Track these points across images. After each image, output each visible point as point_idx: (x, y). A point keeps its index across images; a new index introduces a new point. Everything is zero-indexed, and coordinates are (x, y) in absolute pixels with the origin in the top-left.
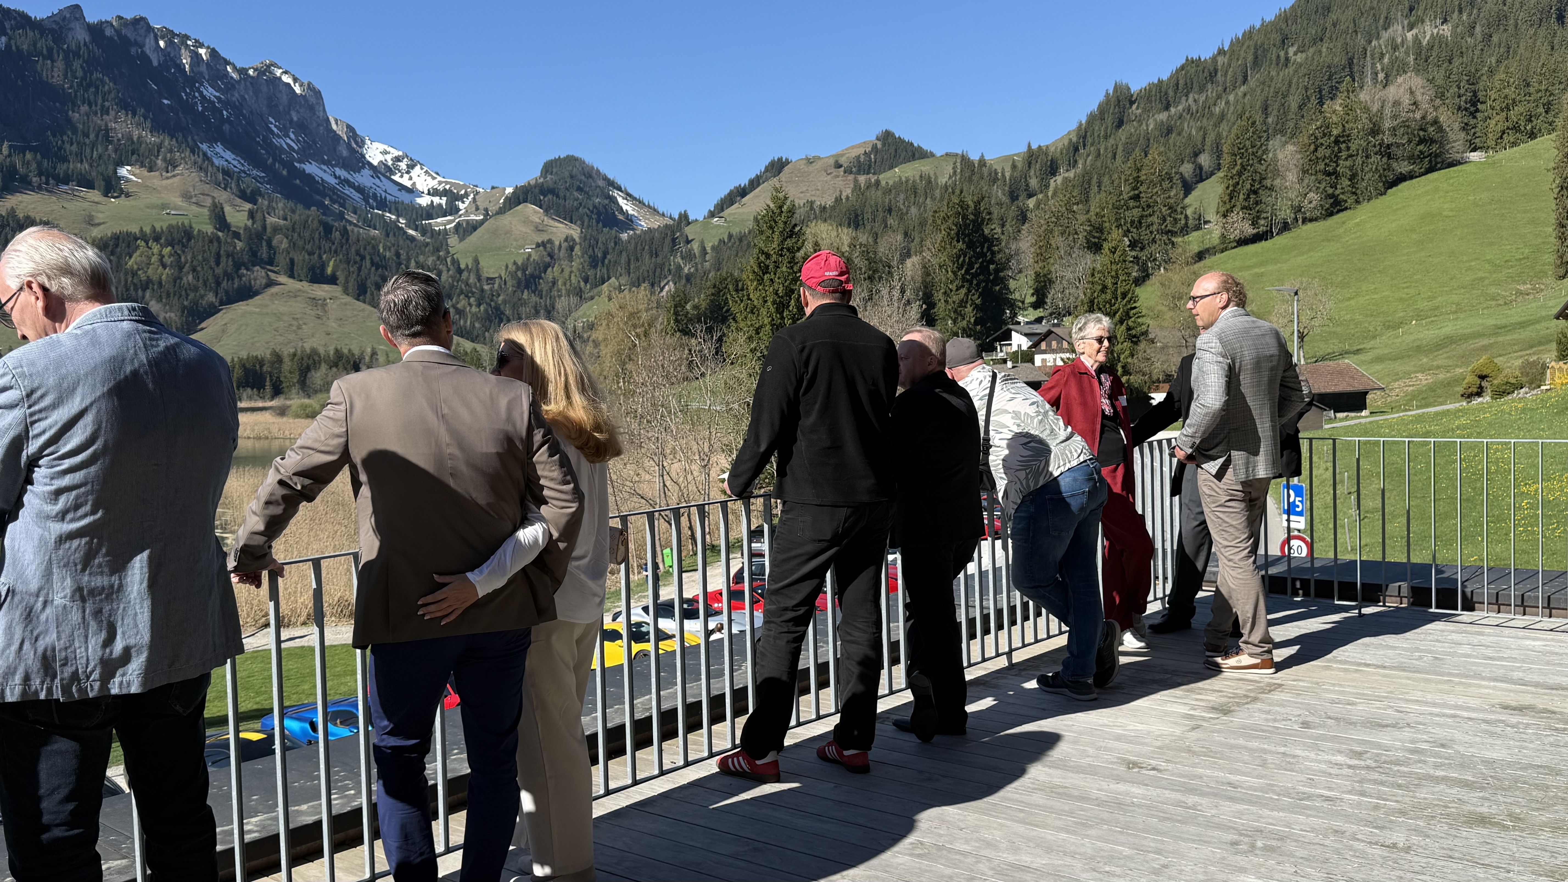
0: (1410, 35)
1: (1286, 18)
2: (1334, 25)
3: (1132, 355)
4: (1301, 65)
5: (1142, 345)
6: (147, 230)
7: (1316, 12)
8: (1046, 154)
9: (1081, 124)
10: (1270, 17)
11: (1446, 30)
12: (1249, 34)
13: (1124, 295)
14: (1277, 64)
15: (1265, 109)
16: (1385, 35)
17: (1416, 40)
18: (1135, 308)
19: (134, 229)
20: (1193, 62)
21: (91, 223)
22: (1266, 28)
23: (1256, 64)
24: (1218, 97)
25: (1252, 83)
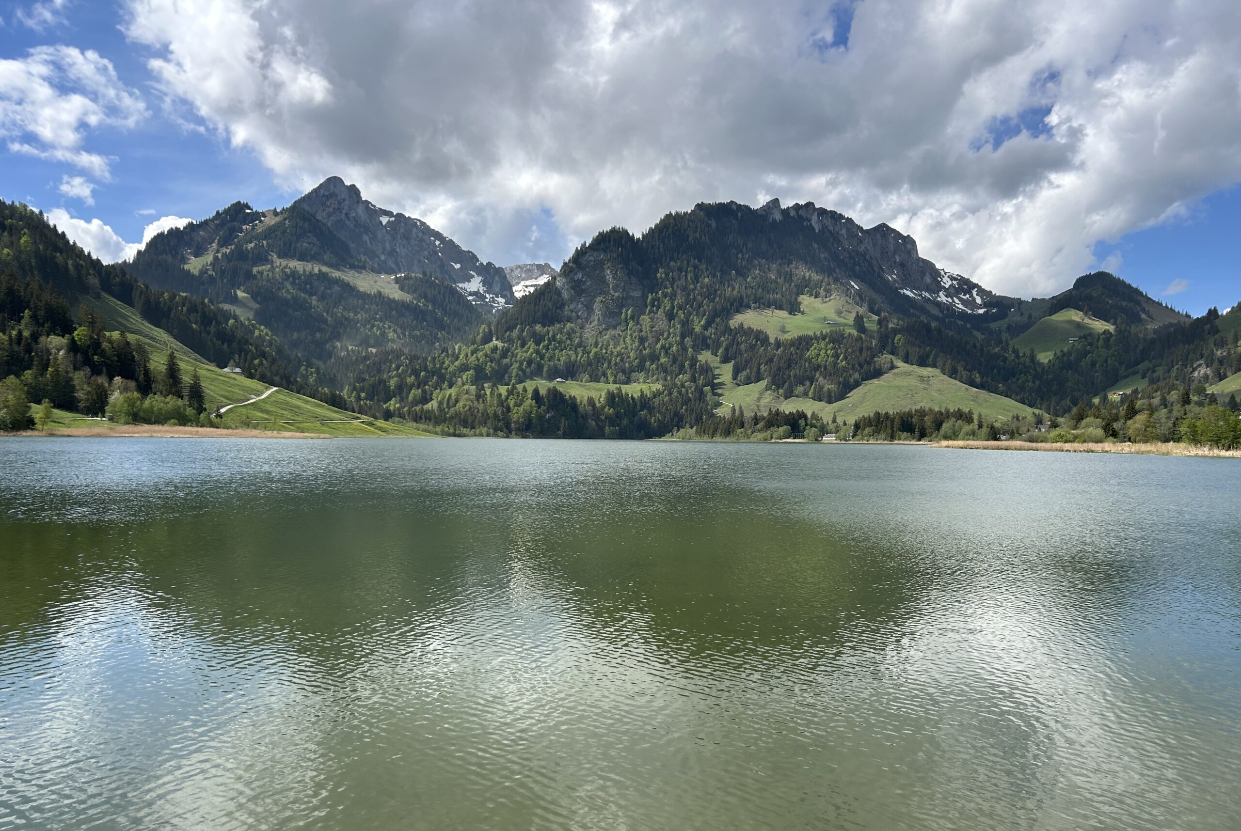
21: (783, 330)
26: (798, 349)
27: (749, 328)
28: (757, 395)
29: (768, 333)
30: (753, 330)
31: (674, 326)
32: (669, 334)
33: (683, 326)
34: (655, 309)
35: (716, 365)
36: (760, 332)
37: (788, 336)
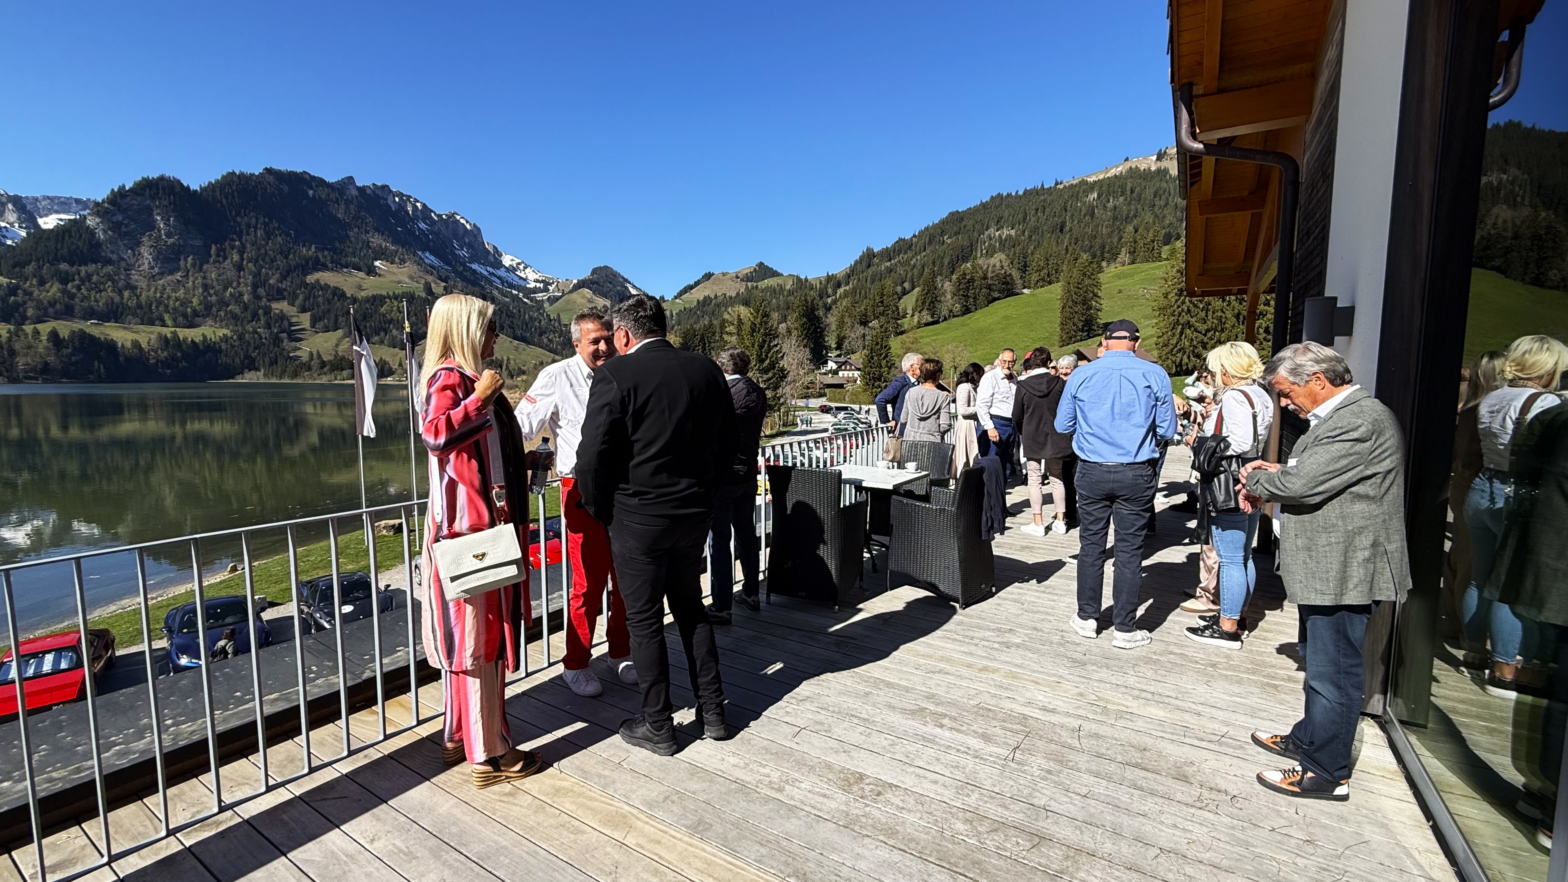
0: (997, 234)
1: (943, 222)
2: (965, 227)
4: (950, 244)
6: (391, 293)
8: (836, 277)
9: (852, 265)
10: (936, 222)
11: (1013, 232)
12: (927, 229)
13: (886, 347)
14: (940, 243)
15: (934, 263)
16: (987, 233)
17: (1000, 235)
18: (890, 352)
19: (384, 293)
20: (902, 239)
21: (360, 288)
22: (935, 226)
23: (930, 242)
24: (913, 257)
25: (928, 251)
26: (372, 304)
27: (326, 284)
28: (335, 342)
29: (345, 289)
30: (329, 287)
31: (244, 277)
32: (239, 284)
33: (254, 277)
34: (221, 259)
35: (292, 314)
36: (336, 288)
37: (363, 294)
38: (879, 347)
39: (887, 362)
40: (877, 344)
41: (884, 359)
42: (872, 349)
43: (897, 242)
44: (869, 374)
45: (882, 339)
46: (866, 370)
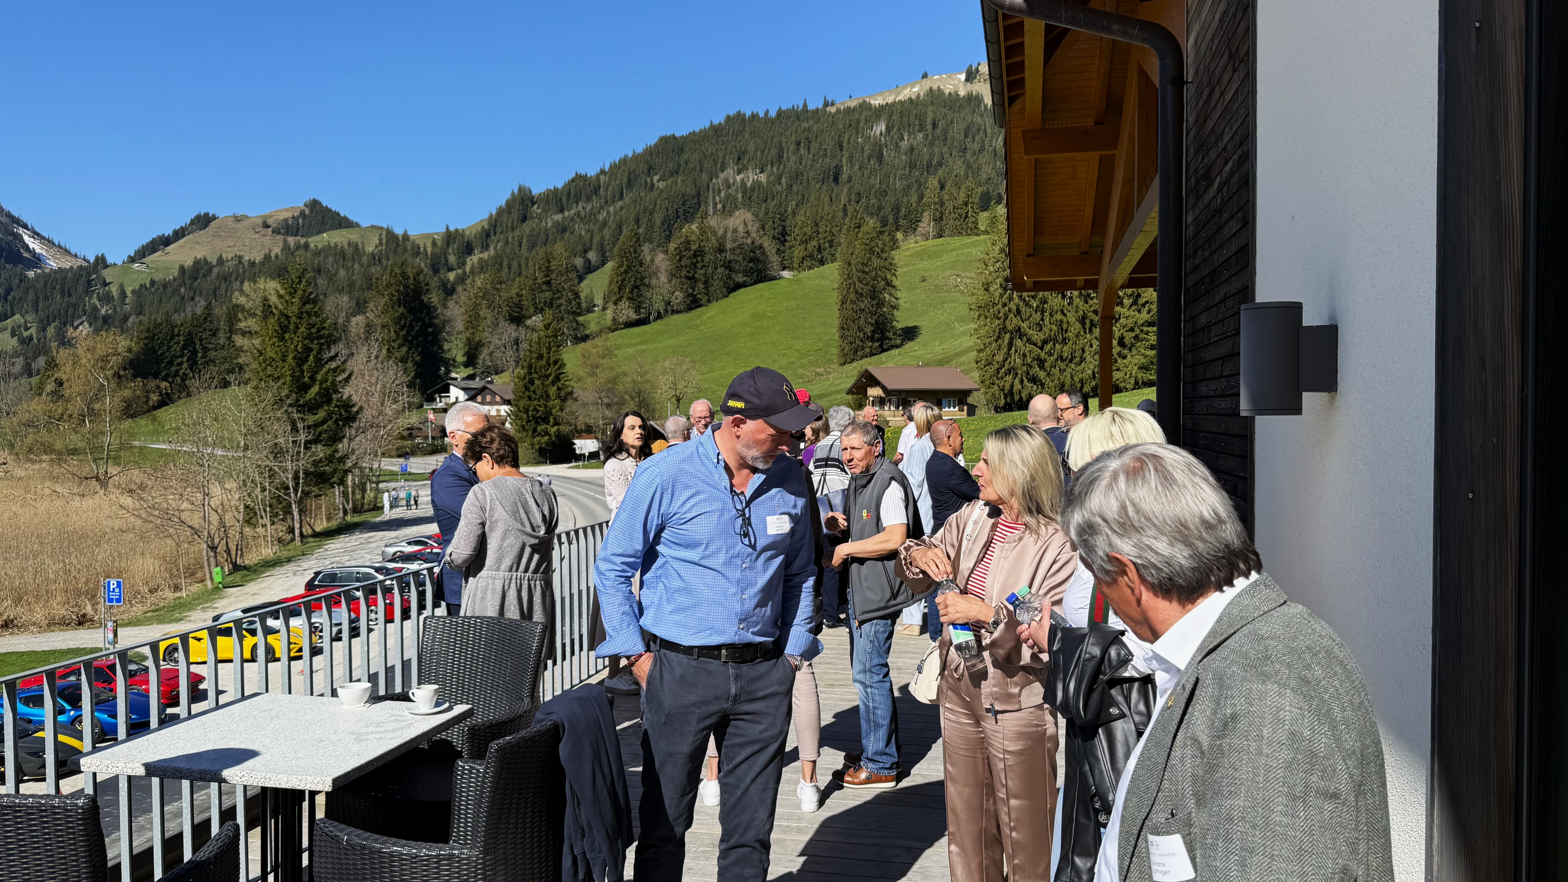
0: (738, 178)
1: (651, 152)
2: (686, 163)
3: (562, 410)
4: (662, 191)
5: (569, 402)
7: (673, 151)
8: (463, 236)
9: (491, 215)
10: (639, 150)
11: (763, 178)
12: (624, 161)
13: (555, 363)
14: (646, 188)
15: (637, 221)
16: (722, 176)
17: (743, 182)
18: (563, 373)
20: (581, 176)
22: (636, 158)
23: (630, 184)
24: (602, 208)
25: (627, 199)
38: (544, 363)
39: (559, 389)
40: (540, 357)
41: (553, 384)
42: (530, 367)
43: (573, 180)
44: (527, 412)
45: (549, 348)
46: (522, 403)
